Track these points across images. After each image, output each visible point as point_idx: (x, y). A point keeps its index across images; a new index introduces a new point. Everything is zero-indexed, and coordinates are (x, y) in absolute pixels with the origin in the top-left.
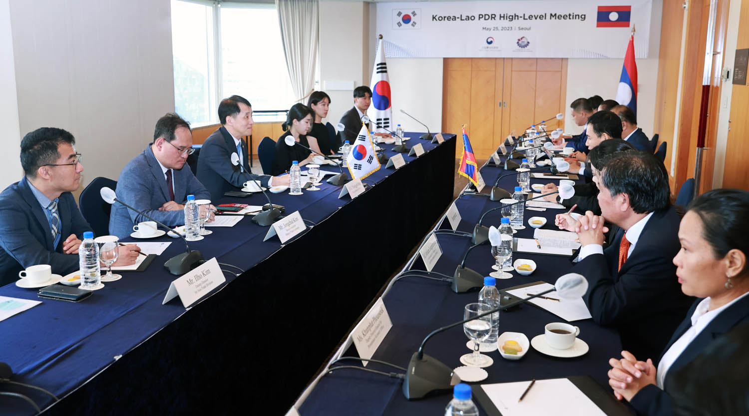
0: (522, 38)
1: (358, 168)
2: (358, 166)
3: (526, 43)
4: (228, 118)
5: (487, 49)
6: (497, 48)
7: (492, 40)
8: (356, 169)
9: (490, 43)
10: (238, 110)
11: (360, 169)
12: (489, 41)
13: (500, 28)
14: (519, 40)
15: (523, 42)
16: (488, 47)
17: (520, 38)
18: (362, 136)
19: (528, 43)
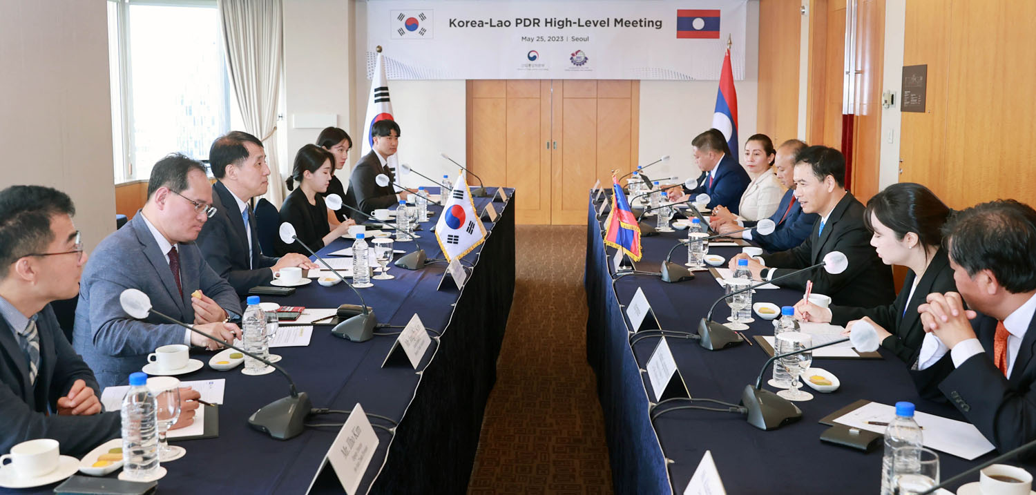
0: (577, 53)
1: (453, 241)
2: (453, 238)
3: (583, 58)
4: (228, 168)
5: (528, 68)
6: (543, 65)
7: (536, 54)
8: (451, 242)
9: (533, 59)
10: (245, 153)
11: (457, 243)
12: (531, 55)
13: (546, 38)
14: (573, 55)
15: (579, 58)
16: (530, 65)
17: (574, 52)
18: (458, 191)
19: (586, 58)
